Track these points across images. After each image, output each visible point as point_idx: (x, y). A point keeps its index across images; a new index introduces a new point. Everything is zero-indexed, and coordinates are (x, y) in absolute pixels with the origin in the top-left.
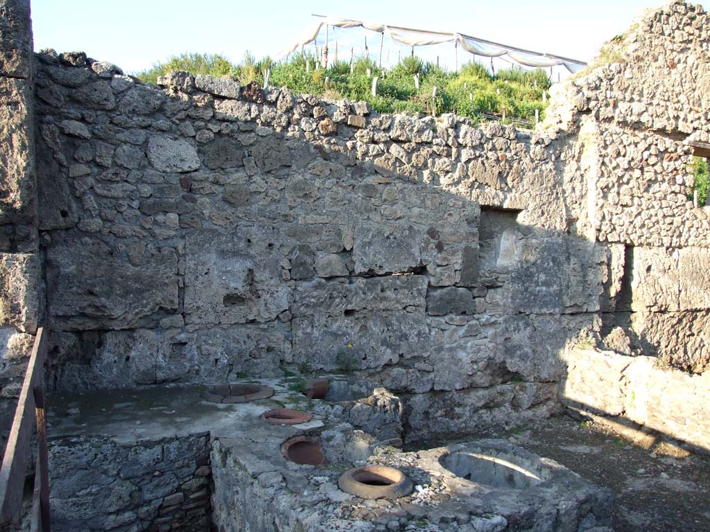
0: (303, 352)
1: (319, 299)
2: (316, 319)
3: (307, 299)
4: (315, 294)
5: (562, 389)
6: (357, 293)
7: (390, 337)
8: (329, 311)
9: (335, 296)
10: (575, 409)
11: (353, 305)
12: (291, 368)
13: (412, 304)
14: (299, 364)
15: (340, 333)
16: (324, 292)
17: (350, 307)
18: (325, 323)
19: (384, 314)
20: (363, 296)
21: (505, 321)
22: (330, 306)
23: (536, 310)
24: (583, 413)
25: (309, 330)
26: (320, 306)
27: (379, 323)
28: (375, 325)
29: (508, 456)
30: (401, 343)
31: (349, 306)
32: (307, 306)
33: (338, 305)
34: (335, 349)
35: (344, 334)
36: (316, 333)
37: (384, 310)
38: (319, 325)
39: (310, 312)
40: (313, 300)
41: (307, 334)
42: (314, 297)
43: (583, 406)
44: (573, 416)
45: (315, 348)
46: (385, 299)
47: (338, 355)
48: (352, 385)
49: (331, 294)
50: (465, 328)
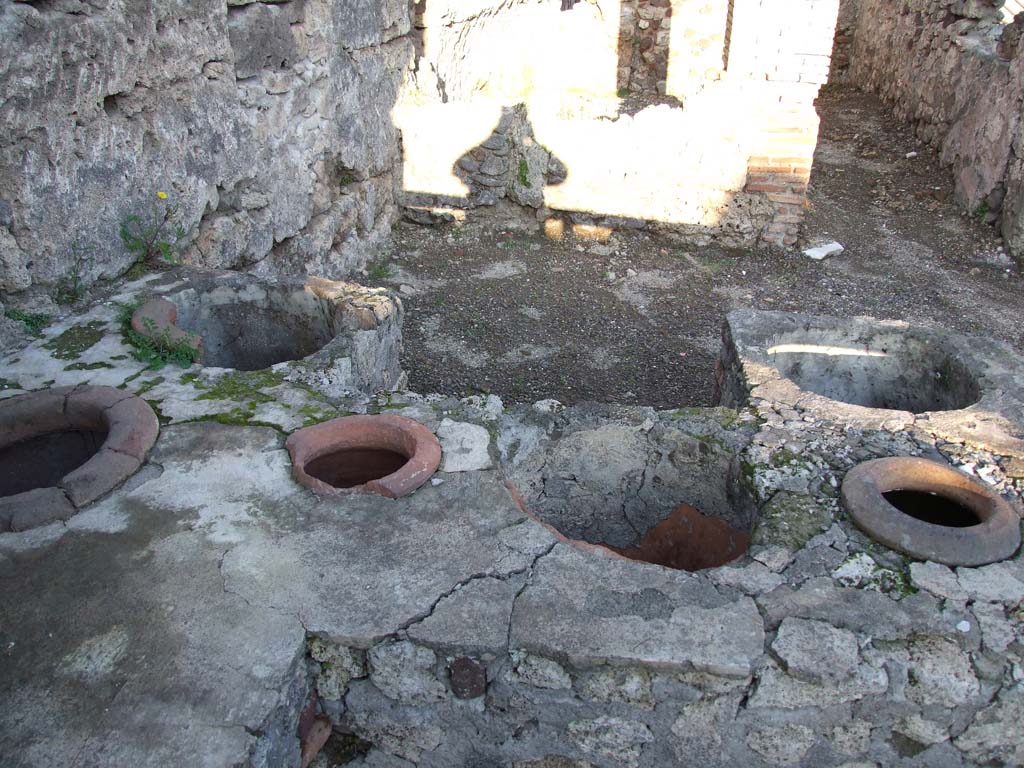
0: (54, 247)
1: (41, 77)
2: (52, 140)
3: (13, 78)
4: (28, 59)
5: (399, 180)
6: (116, 44)
7: (196, 148)
8: (75, 108)
9: (74, 59)
10: (422, 208)
11: (118, 79)
12: (33, 303)
13: (213, 57)
14: (49, 286)
15: (112, 166)
16: (48, 52)
17: (113, 88)
18: (74, 145)
19: (175, 93)
20: (129, 49)
21: (333, 71)
22: (72, 93)
23: (359, 41)
24: (438, 211)
25: (46, 180)
26: (50, 97)
27: (172, 120)
28: (167, 125)
29: (795, 334)
30: (216, 157)
31: (111, 83)
32: (21, 104)
33: (88, 86)
34: (113, 213)
35: (120, 168)
36: (64, 184)
37: (172, 83)
38: (64, 156)
39: (32, 121)
40: (28, 81)
41: (45, 190)
42: (29, 72)
43: (436, 200)
44: (417, 220)
45: (73, 225)
46: (167, 51)
47: (123, 225)
48: (209, 291)
49: (65, 53)
50: (291, 97)
